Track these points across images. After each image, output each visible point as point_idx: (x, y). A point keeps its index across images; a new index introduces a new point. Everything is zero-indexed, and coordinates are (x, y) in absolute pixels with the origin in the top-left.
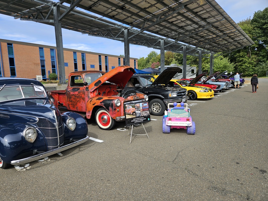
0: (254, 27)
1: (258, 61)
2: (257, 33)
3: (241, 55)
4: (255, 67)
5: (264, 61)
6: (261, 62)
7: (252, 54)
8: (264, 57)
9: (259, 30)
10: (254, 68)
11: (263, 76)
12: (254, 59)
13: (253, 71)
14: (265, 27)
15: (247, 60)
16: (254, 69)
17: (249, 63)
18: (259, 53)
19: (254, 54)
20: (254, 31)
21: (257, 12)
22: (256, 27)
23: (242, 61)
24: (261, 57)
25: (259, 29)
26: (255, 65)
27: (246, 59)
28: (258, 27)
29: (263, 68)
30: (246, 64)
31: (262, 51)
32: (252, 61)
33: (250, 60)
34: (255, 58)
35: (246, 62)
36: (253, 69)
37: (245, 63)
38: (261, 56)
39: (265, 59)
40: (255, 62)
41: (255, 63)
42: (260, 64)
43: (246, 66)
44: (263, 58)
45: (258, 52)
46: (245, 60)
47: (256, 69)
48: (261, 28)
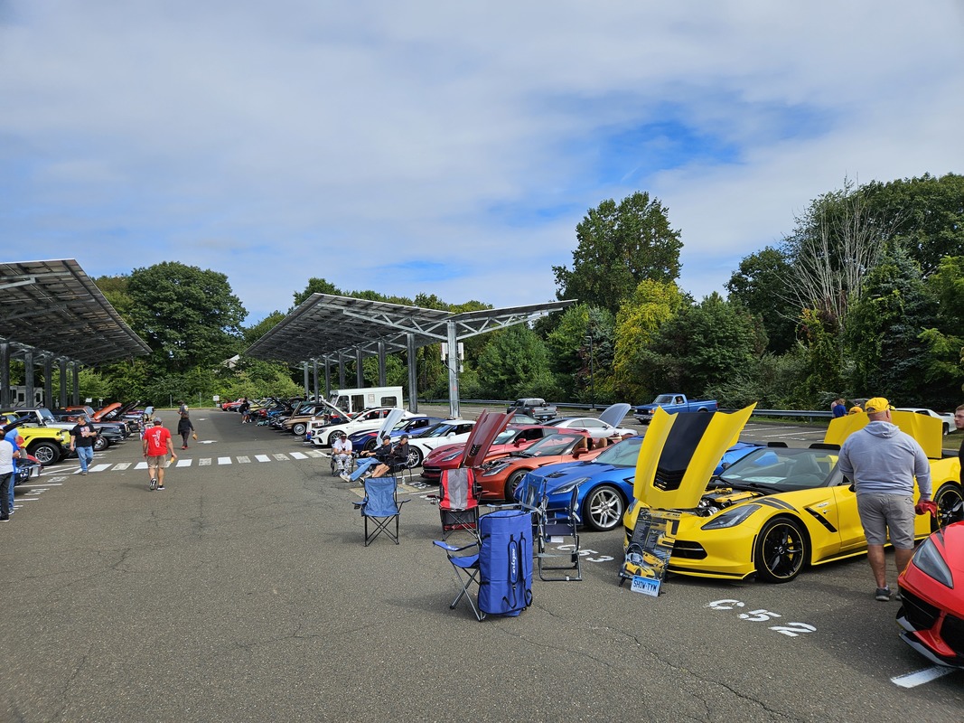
0: (136, 301)
1: (149, 373)
2: (143, 314)
4: (144, 385)
5: (161, 374)
6: (157, 376)
8: (160, 365)
9: (148, 310)
11: (162, 406)
12: (141, 369)
14: (157, 305)
15: (126, 370)
16: (142, 390)
17: (132, 377)
20: (137, 310)
21: (138, 269)
22: (140, 301)
23: (115, 370)
24: (155, 365)
25: (146, 307)
26: (145, 381)
28: (145, 303)
29: (162, 390)
30: (124, 379)
32: (138, 374)
33: (133, 369)
34: (143, 367)
35: (125, 373)
37: (121, 376)
38: (155, 362)
39: (163, 370)
40: (143, 374)
41: (144, 377)
42: (157, 381)
43: (124, 382)
44: (160, 368)
46: (123, 370)
47: (148, 389)
48: (151, 307)
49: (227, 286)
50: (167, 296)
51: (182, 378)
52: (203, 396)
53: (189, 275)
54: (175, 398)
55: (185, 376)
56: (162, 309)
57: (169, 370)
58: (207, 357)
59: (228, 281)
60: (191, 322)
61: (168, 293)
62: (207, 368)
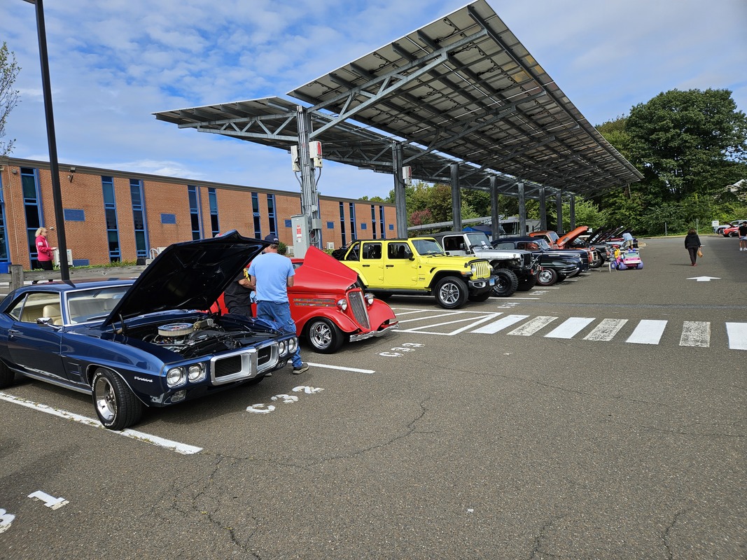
0: (634, 137)
1: (645, 203)
2: (639, 148)
3: (612, 193)
4: (641, 215)
5: (657, 204)
6: (653, 205)
7: (632, 190)
8: (656, 195)
9: (644, 143)
10: (638, 218)
11: (658, 234)
12: (638, 200)
13: (637, 225)
14: (653, 136)
15: (624, 203)
16: (639, 220)
17: (629, 208)
18: (646, 188)
19: (636, 189)
20: (634, 145)
21: (636, 106)
22: (636, 136)
23: (614, 203)
24: (651, 196)
25: (643, 141)
26: (640, 211)
27: (622, 200)
28: (641, 137)
29: (657, 218)
30: (622, 211)
31: (651, 185)
32: (635, 205)
33: (629, 201)
34: (640, 198)
35: (623, 205)
36: (636, 219)
37: (620, 209)
38: (651, 193)
39: (659, 200)
40: (639, 205)
41: (640, 208)
43: (622, 214)
44: (656, 198)
45: (644, 186)
46: (621, 203)
47: (643, 219)
48: (647, 140)
49: (731, 102)
50: (664, 125)
51: (678, 206)
52: (700, 223)
53: (687, 100)
54: (670, 226)
55: (681, 203)
56: (659, 139)
57: (664, 200)
58: (706, 183)
59: (732, 96)
60: (689, 147)
61: (665, 122)
62: (705, 194)
